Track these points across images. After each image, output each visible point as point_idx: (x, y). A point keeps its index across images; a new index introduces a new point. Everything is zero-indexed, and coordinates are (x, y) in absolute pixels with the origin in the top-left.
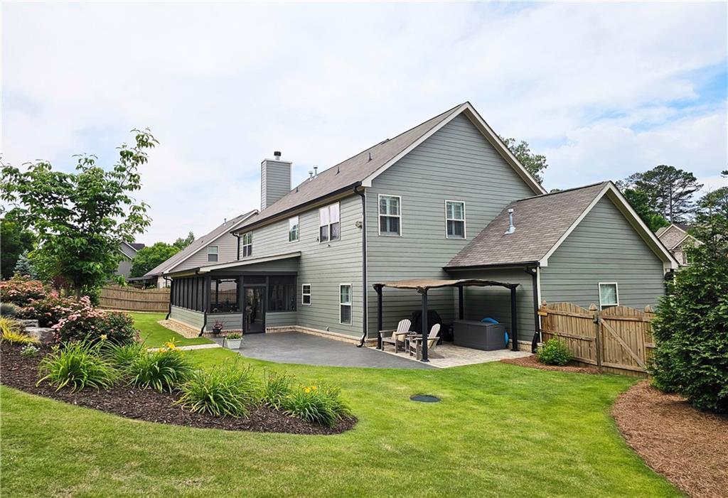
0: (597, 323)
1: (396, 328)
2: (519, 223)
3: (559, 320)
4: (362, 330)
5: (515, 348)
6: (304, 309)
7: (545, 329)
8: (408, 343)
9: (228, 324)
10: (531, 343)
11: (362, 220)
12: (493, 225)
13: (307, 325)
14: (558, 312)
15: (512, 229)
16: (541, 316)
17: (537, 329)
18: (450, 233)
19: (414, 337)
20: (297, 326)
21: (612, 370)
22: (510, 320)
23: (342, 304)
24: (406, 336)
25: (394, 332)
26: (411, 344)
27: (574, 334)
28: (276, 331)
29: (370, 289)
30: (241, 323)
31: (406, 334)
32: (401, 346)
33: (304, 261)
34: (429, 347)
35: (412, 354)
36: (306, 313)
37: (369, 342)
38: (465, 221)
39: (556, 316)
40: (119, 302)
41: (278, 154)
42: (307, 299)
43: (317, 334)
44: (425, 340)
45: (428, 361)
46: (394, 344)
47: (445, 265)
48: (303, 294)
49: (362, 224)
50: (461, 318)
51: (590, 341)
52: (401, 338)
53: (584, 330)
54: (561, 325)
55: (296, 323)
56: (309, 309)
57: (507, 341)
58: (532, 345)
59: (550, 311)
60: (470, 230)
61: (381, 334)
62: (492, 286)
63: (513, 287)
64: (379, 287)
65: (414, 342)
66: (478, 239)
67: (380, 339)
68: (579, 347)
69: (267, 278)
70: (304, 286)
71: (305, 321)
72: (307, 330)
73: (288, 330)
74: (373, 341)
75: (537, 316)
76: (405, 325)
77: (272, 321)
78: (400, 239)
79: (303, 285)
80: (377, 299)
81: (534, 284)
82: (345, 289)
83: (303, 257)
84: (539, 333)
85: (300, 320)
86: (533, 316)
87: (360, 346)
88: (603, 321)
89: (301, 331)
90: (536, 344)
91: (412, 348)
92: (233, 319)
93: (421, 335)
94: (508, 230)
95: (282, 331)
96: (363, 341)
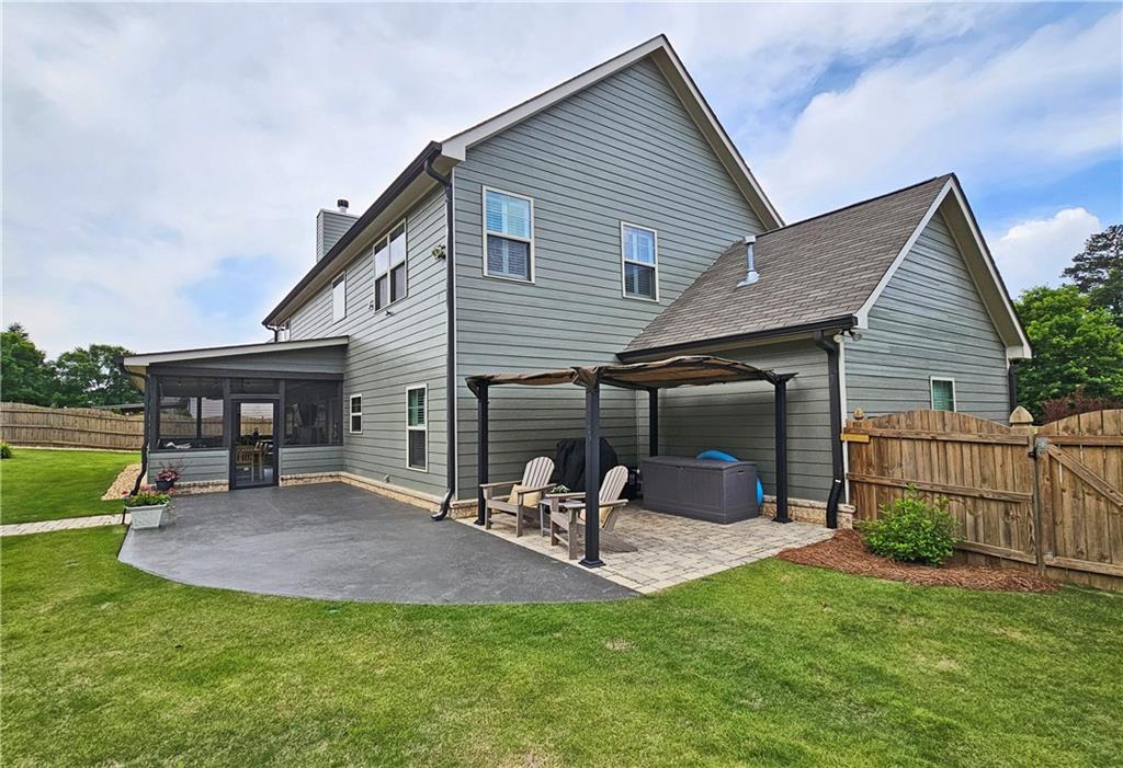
0: (1034, 455)
1: (519, 477)
2: (764, 267)
3: (901, 451)
4: (445, 481)
5: (782, 516)
6: (354, 440)
7: (860, 473)
8: (547, 510)
9: (188, 471)
10: (825, 505)
11: (445, 242)
12: (706, 279)
13: (358, 471)
14: (904, 431)
15: (753, 277)
16: (849, 443)
17: (838, 472)
18: (630, 289)
19: (562, 500)
20: (342, 473)
21: (1085, 580)
22: (773, 455)
23: (412, 428)
24: (543, 497)
25: (516, 487)
26: (555, 516)
27: (952, 484)
28: (300, 482)
29: (463, 391)
30: (226, 469)
31: (543, 492)
32: (530, 520)
33: (352, 353)
34: (601, 525)
35: (556, 542)
36: (356, 448)
37: (459, 507)
38: (656, 266)
39: (896, 443)
40: (86, 435)
41: (343, 204)
42: (357, 423)
43: (371, 488)
44: (592, 506)
45: (601, 564)
46: (514, 514)
47: (621, 350)
48: (352, 414)
49: (446, 252)
50: (654, 452)
51: (1009, 502)
52: (530, 501)
53: (987, 473)
54: (907, 462)
55: (342, 467)
56: (359, 441)
57: (760, 500)
58: (828, 509)
59: (879, 432)
60: (667, 285)
61: (485, 492)
62: (727, 385)
63: (780, 382)
64: (480, 385)
65: (562, 510)
66: (680, 303)
67: (482, 502)
68: (969, 518)
69: (282, 384)
70: (353, 399)
71: (355, 463)
72: (356, 479)
73: (324, 480)
74: (470, 507)
75: (837, 445)
76: (540, 469)
77: (290, 465)
78: (531, 290)
79: (352, 397)
80: (476, 415)
81: (831, 372)
82: (417, 396)
83: (351, 346)
84: (843, 481)
85: (347, 462)
86: (828, 445)
87: (438, 519)
88: (1054, 450)
89: (347, 481)
90: (836, 507)
91: (557, 528)
92: (210, 461)
93: (582, 494)
94: (745, 280)
95: (313, 481)
96: (446, 506)
